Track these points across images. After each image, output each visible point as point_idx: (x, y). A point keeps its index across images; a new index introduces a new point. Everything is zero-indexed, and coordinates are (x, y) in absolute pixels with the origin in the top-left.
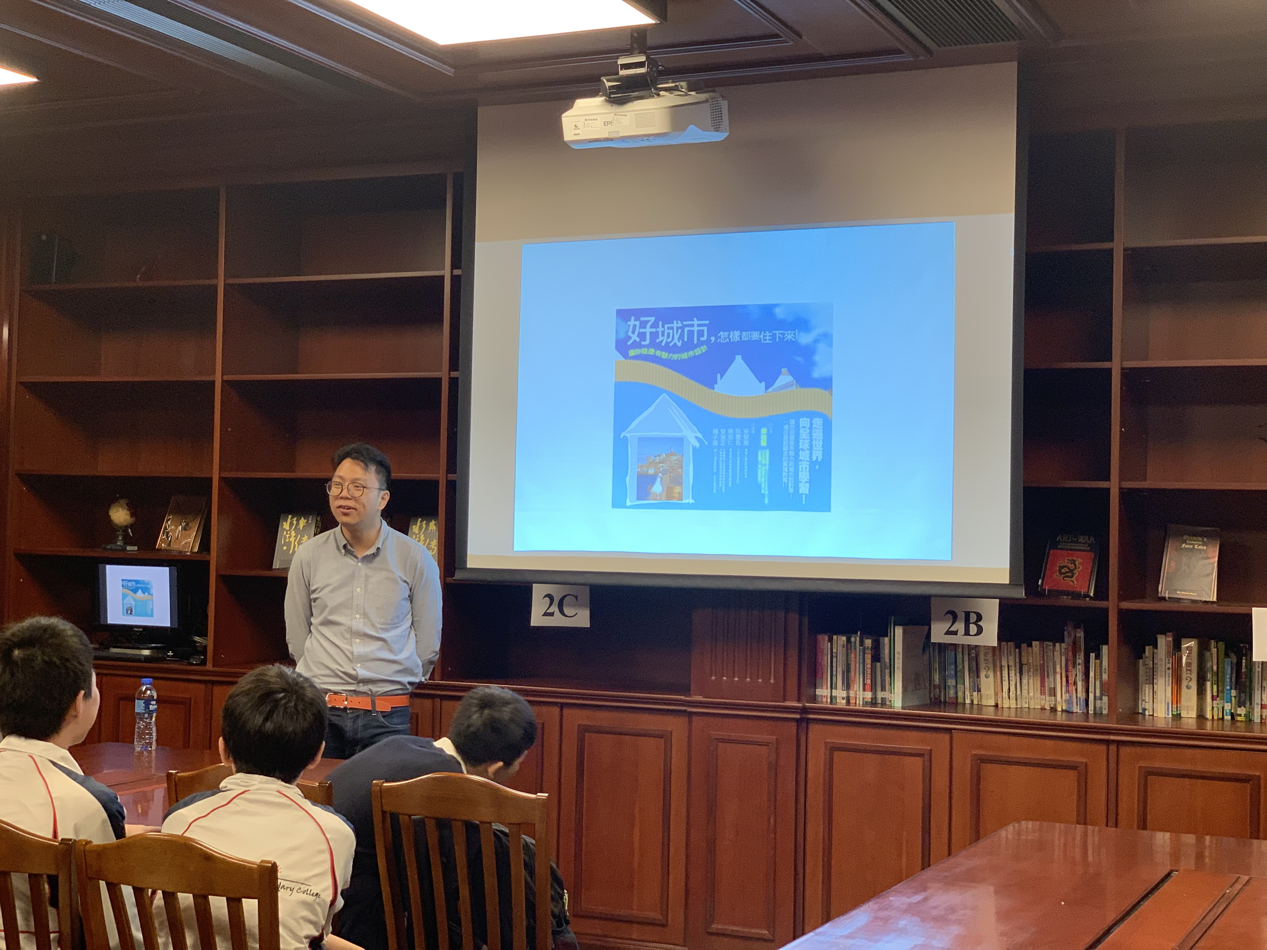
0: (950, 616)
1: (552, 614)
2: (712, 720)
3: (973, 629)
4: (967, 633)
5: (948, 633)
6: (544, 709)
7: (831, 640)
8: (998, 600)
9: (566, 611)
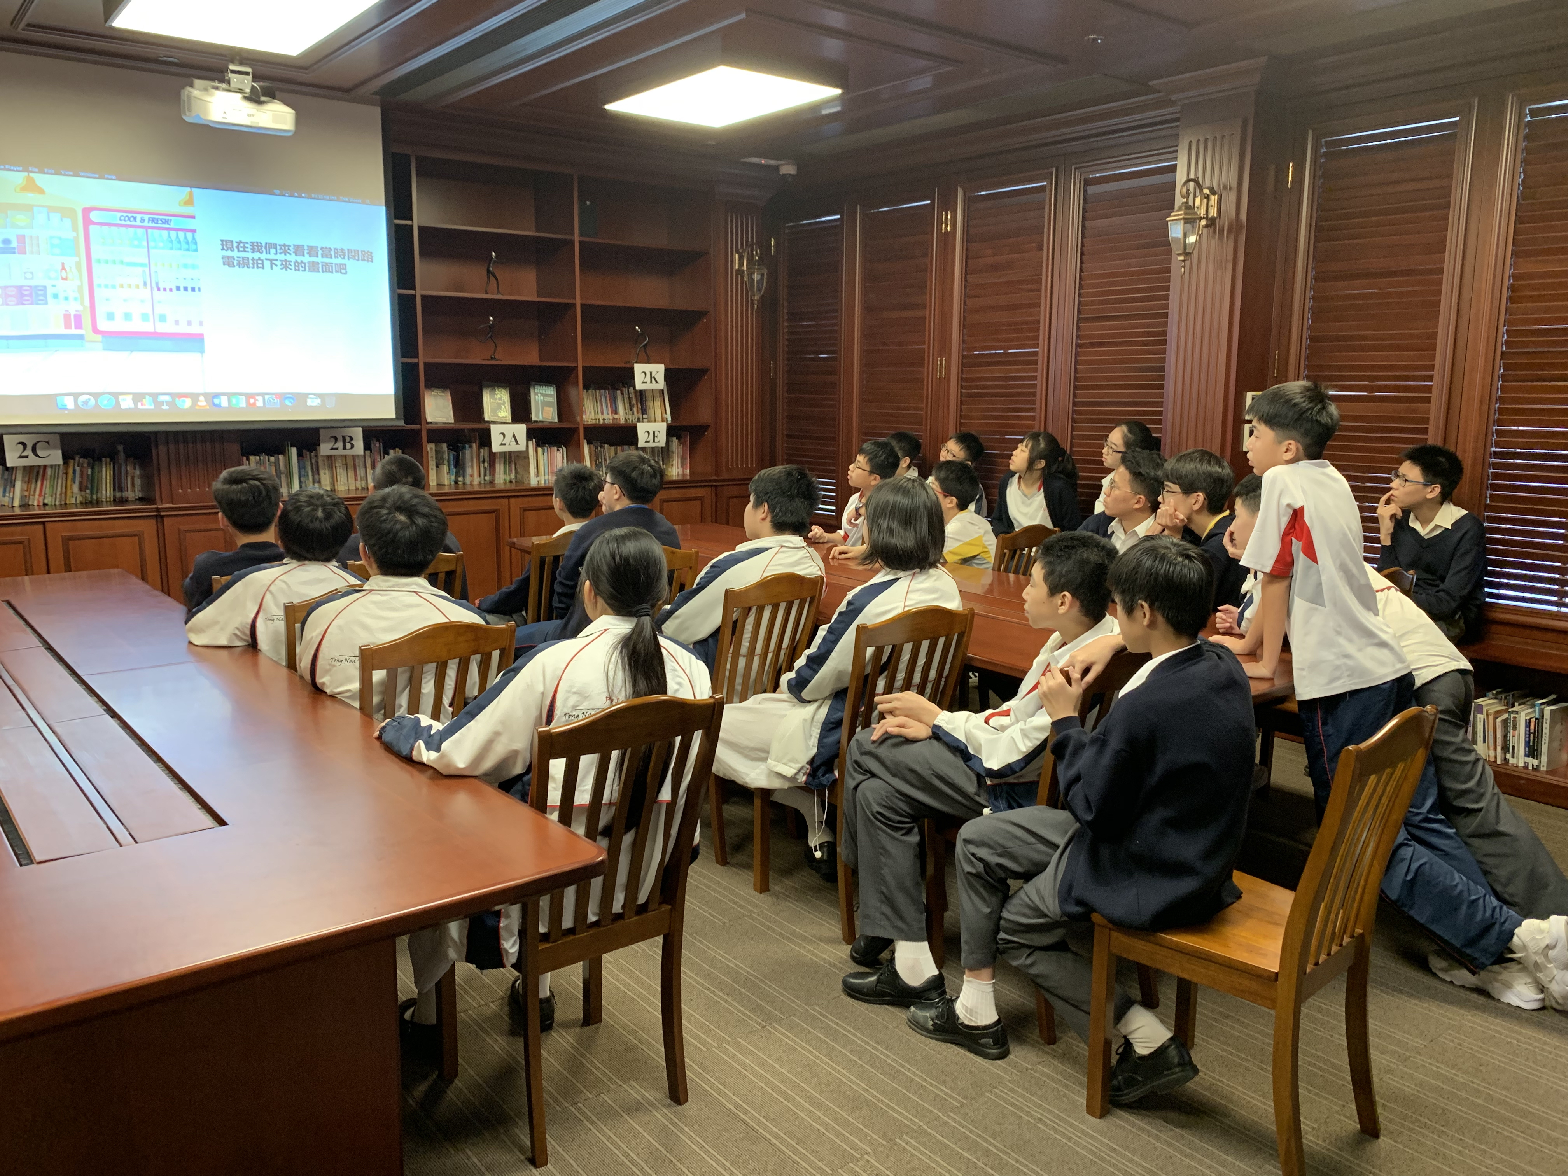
0: (333, 439)
1: (27, 457)
2: (179, 519)
3: (348, 446)
4: (344, 448)
5: (332, 449)
6: (28, 527)
7: (248, 459)
8: (361, 429)
9: (39, 453)
